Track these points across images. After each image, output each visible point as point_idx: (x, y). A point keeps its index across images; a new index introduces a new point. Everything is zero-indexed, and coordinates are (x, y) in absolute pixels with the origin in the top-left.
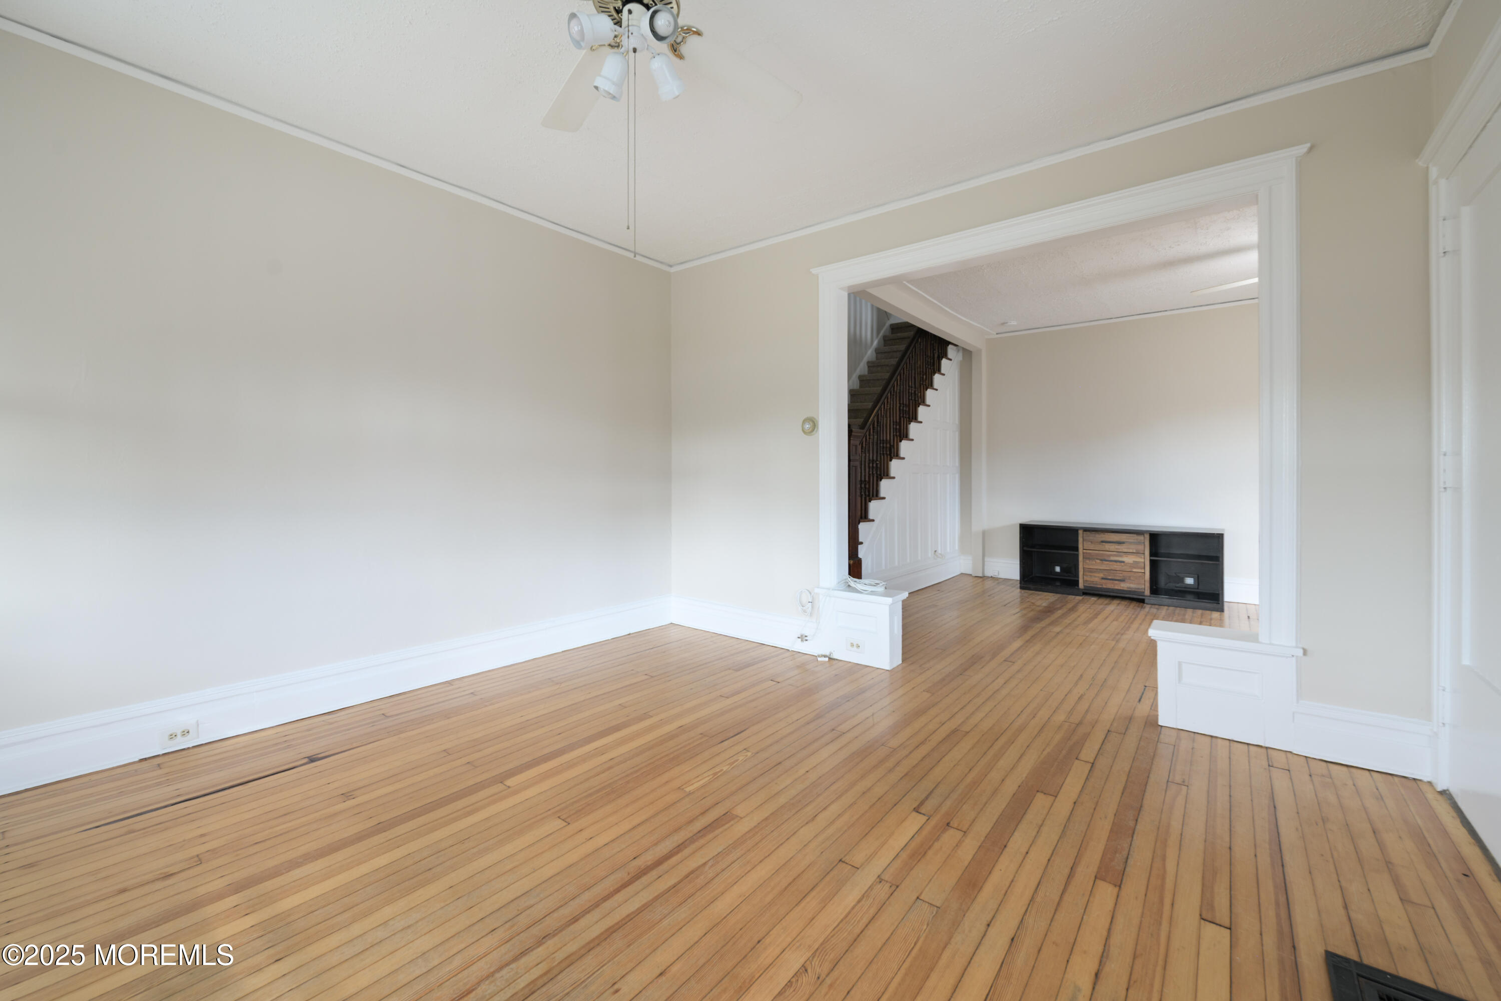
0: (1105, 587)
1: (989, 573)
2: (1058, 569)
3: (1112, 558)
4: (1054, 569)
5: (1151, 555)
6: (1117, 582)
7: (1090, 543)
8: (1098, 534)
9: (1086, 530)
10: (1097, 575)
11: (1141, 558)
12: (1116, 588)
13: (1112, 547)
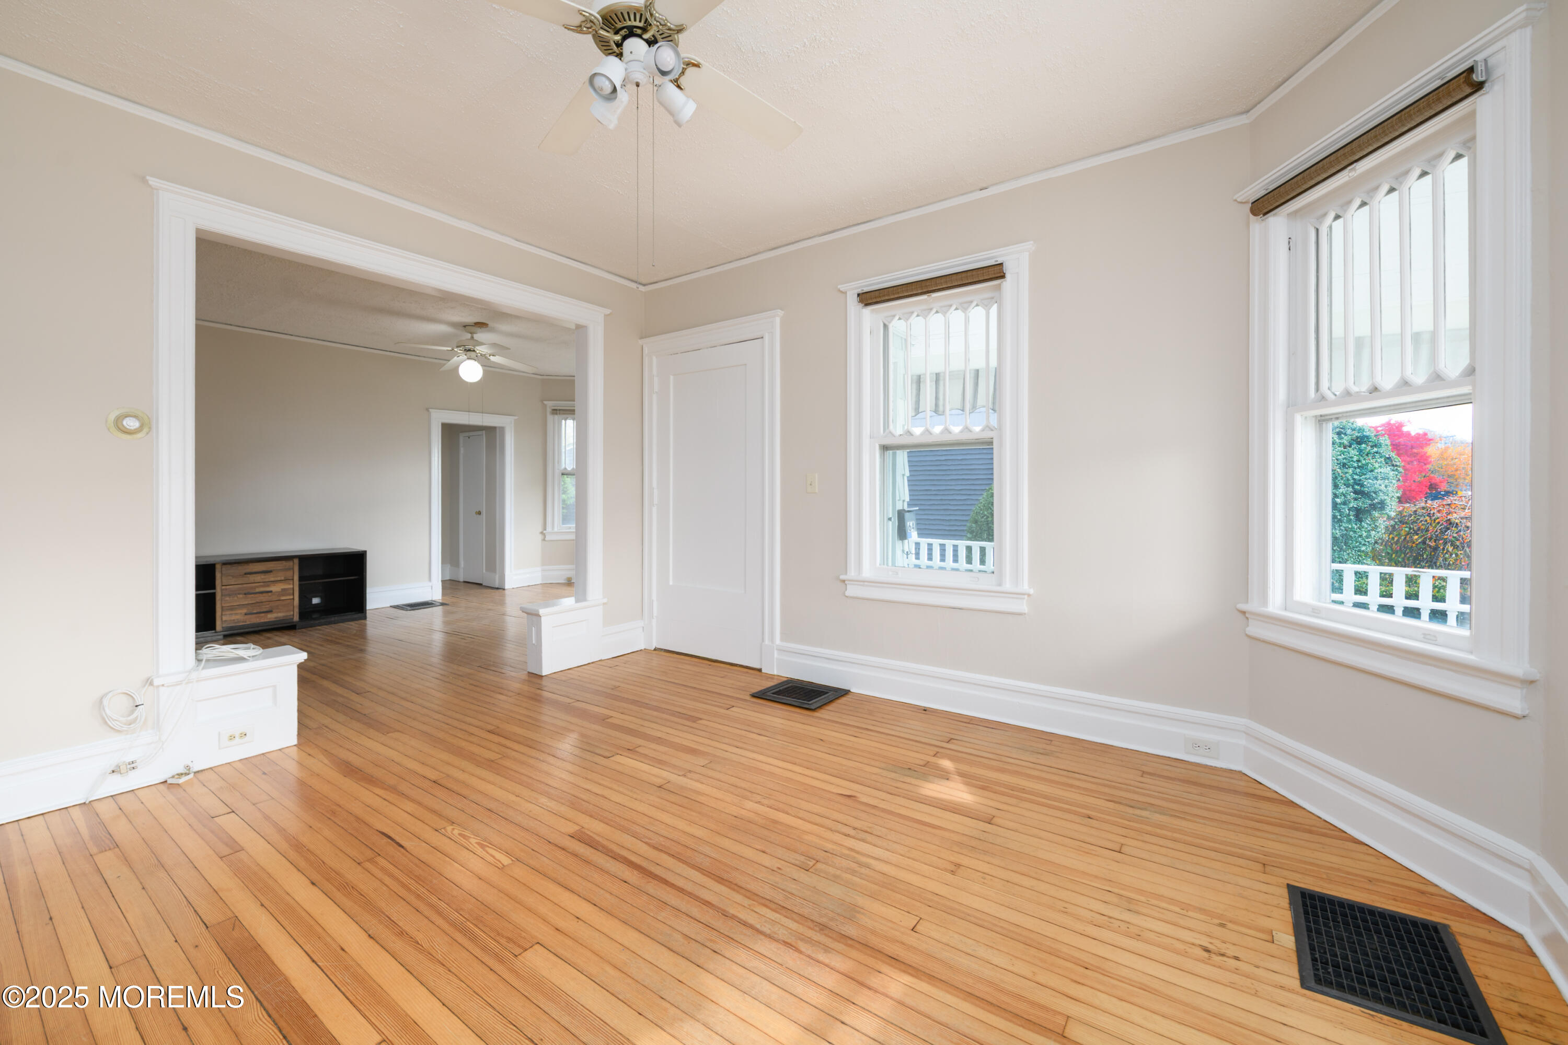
0: (252, 622)
3: (259, 590)
5: (301, 580)
6: (262, 615)
7: (230, 577)
8: (243, 565)
9: (225, 563)
10: (239, 611)
11: (290, 584)
12: (262, 621)
13: (258, 578)
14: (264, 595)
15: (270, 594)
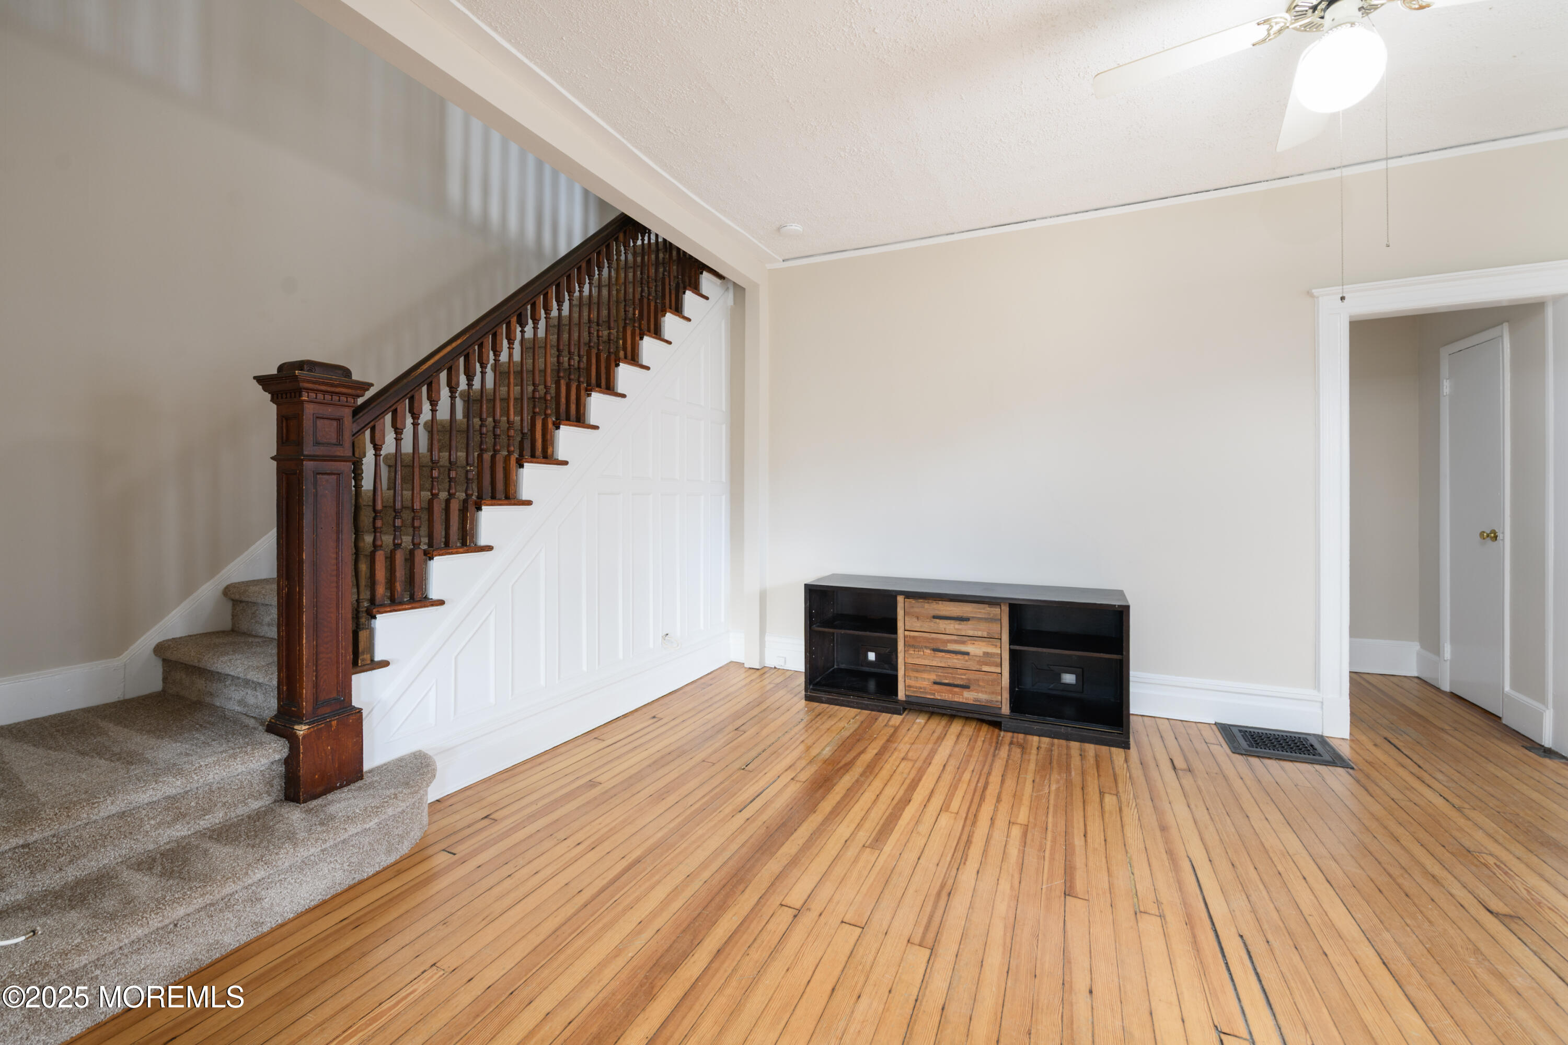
0: (939, 698)
1: (770, 662)
2: (872, 656)
3: (951, 647)
4: (866, 656)
5: (1012, 641)
6: (956, 689)
7: (915, 620)
8: (928, 603)
9: (909, 595)
10: (925, 676)
11: (996, 646)
12: (956, 700)
13: (951, 627)
14: (959, 656)
15: (967, 657)
